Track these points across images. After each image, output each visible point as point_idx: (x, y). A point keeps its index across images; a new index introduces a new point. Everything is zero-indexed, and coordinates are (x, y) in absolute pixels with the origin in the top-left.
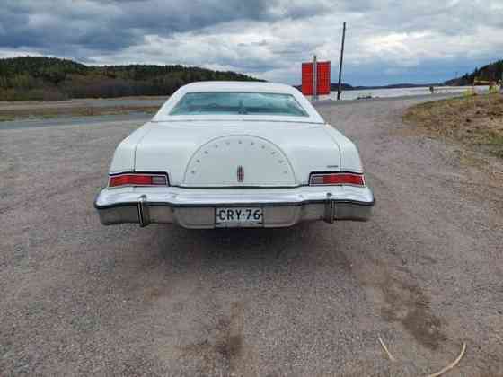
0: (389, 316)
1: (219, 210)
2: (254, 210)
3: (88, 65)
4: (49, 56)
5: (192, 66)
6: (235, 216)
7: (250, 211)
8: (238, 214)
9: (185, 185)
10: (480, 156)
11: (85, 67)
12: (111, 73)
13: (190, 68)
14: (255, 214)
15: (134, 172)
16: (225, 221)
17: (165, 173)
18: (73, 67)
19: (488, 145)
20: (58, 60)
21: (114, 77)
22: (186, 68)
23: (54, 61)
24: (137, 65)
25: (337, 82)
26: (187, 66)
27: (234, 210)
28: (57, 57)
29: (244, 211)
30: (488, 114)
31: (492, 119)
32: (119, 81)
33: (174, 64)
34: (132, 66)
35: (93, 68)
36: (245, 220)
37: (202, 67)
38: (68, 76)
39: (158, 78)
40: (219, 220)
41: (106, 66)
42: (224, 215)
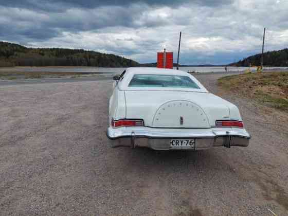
0: (267, 197)
1: (172, 140)
2: (190, 140)
3: (28, 47)
4: (4, 41)
5: (90, 50)
6: (180, 143)
7: (188, 141)
8: (182, 143)
9: (154, 126)
10: (266, 108)
11: (26, 48)
12: (41, 52)
13: (89, 51)
14: (190, 143)
15: (126, 119)
16: (174, 146)
17: (142, 120)
18: (18, 48)
19: (268, 101)
20: (10, 43)
21: (43, 54)
22: (86, 51)
23: (7, 44)
24: (58, 49)
25: (176, 63)
26: (87, 50)
27: (180, 140)
28: (9, 42)
29: (185, 141)
30: (259, 84)
31: (262, 86)
32: (46, 57)
33: (79, 49)
34: (54, 49)
35: (31, 49)
36: (185, 145)
37: (96, 51)
38: (15, 53)
39: (69, 56)
40: (171, 145)
41: (38, 48)
42: (174, 143)
